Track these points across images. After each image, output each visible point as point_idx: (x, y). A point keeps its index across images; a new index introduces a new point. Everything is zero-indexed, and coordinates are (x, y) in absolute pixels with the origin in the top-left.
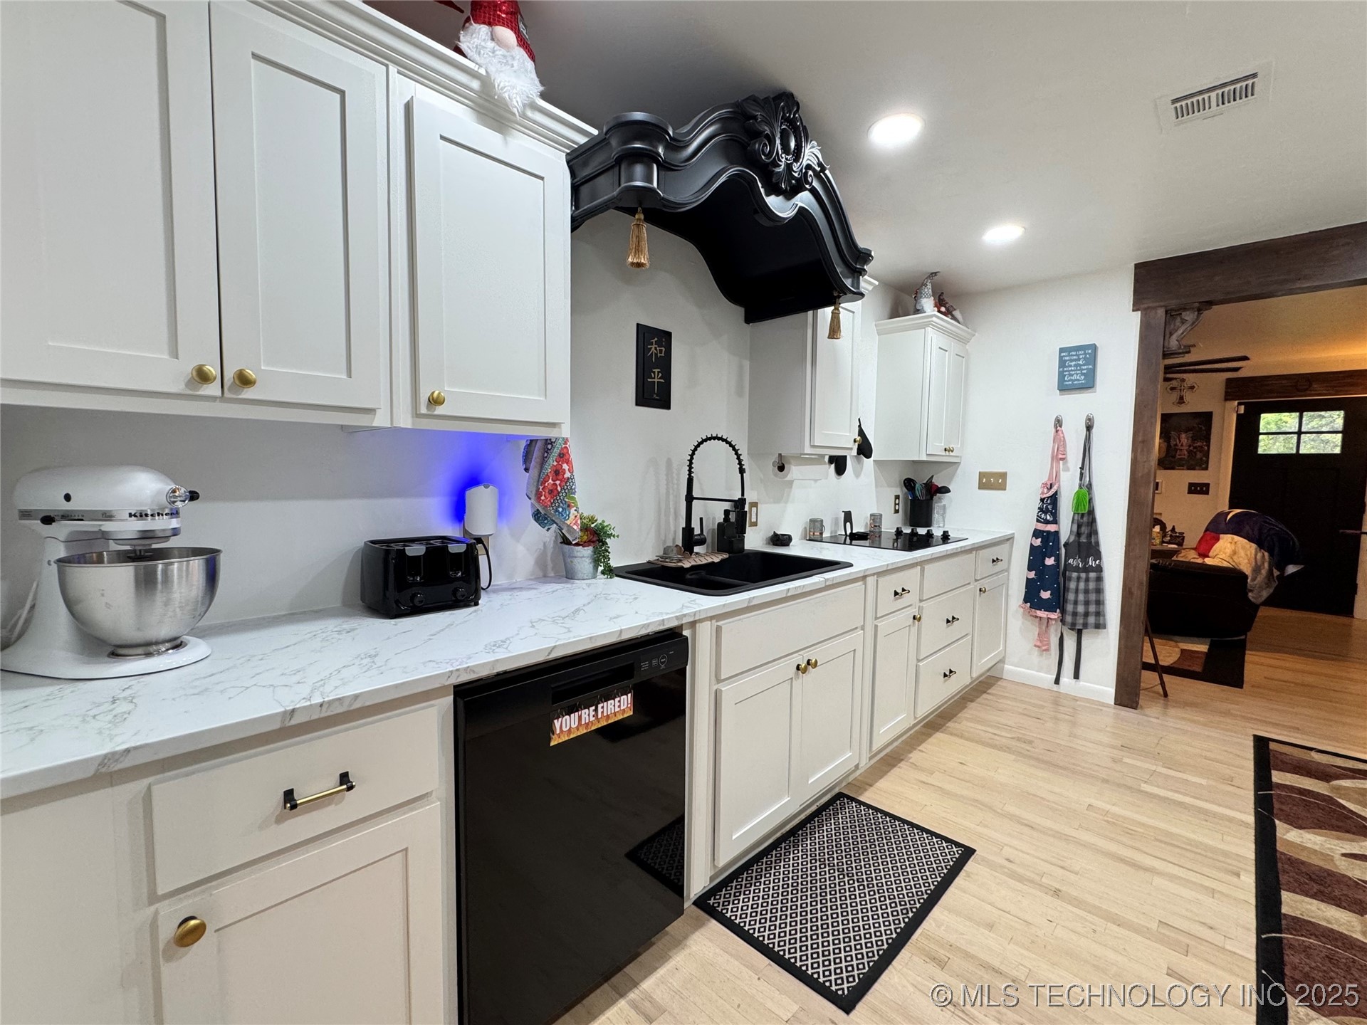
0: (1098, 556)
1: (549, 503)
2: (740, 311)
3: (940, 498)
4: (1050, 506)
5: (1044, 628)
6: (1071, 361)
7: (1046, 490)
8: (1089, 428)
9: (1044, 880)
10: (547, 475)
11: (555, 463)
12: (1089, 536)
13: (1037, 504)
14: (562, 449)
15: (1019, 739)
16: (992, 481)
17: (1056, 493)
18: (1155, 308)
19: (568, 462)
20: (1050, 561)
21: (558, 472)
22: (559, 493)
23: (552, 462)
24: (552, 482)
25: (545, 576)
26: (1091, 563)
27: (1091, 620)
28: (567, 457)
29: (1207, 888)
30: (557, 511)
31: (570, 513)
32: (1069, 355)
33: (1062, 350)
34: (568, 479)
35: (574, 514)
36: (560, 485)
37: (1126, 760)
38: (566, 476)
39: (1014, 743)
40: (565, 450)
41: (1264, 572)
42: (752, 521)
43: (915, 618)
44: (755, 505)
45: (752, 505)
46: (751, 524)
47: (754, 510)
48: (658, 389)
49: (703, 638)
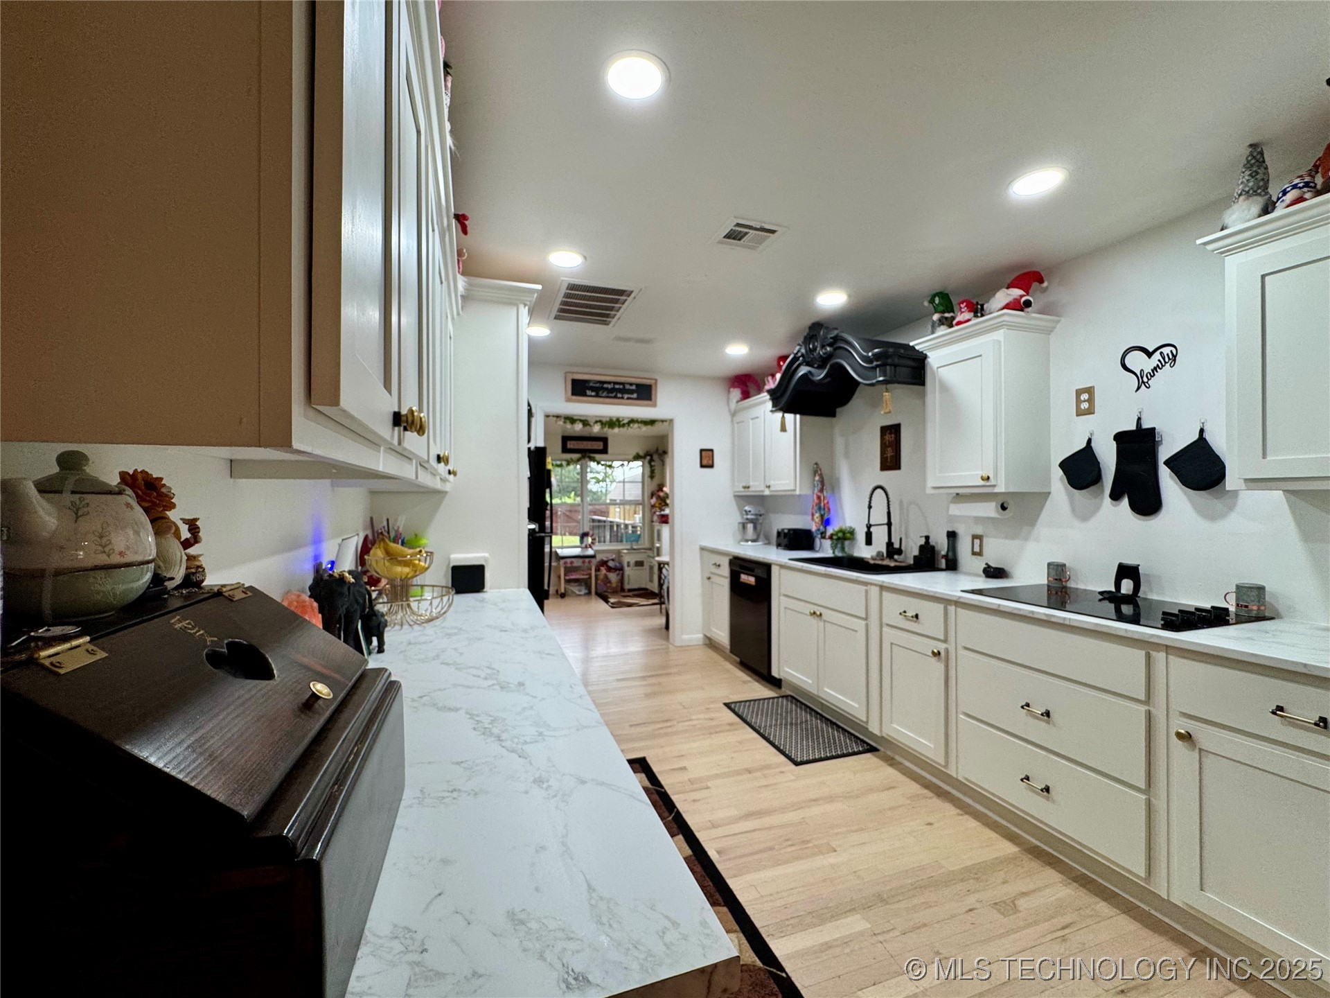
42: (975, 550)
43: (937, 654)
44: (980, 537)
45: (974, 537)
46: (974, 553)
47: (977, 542)
48: (891, 460)
49: (775, 571)
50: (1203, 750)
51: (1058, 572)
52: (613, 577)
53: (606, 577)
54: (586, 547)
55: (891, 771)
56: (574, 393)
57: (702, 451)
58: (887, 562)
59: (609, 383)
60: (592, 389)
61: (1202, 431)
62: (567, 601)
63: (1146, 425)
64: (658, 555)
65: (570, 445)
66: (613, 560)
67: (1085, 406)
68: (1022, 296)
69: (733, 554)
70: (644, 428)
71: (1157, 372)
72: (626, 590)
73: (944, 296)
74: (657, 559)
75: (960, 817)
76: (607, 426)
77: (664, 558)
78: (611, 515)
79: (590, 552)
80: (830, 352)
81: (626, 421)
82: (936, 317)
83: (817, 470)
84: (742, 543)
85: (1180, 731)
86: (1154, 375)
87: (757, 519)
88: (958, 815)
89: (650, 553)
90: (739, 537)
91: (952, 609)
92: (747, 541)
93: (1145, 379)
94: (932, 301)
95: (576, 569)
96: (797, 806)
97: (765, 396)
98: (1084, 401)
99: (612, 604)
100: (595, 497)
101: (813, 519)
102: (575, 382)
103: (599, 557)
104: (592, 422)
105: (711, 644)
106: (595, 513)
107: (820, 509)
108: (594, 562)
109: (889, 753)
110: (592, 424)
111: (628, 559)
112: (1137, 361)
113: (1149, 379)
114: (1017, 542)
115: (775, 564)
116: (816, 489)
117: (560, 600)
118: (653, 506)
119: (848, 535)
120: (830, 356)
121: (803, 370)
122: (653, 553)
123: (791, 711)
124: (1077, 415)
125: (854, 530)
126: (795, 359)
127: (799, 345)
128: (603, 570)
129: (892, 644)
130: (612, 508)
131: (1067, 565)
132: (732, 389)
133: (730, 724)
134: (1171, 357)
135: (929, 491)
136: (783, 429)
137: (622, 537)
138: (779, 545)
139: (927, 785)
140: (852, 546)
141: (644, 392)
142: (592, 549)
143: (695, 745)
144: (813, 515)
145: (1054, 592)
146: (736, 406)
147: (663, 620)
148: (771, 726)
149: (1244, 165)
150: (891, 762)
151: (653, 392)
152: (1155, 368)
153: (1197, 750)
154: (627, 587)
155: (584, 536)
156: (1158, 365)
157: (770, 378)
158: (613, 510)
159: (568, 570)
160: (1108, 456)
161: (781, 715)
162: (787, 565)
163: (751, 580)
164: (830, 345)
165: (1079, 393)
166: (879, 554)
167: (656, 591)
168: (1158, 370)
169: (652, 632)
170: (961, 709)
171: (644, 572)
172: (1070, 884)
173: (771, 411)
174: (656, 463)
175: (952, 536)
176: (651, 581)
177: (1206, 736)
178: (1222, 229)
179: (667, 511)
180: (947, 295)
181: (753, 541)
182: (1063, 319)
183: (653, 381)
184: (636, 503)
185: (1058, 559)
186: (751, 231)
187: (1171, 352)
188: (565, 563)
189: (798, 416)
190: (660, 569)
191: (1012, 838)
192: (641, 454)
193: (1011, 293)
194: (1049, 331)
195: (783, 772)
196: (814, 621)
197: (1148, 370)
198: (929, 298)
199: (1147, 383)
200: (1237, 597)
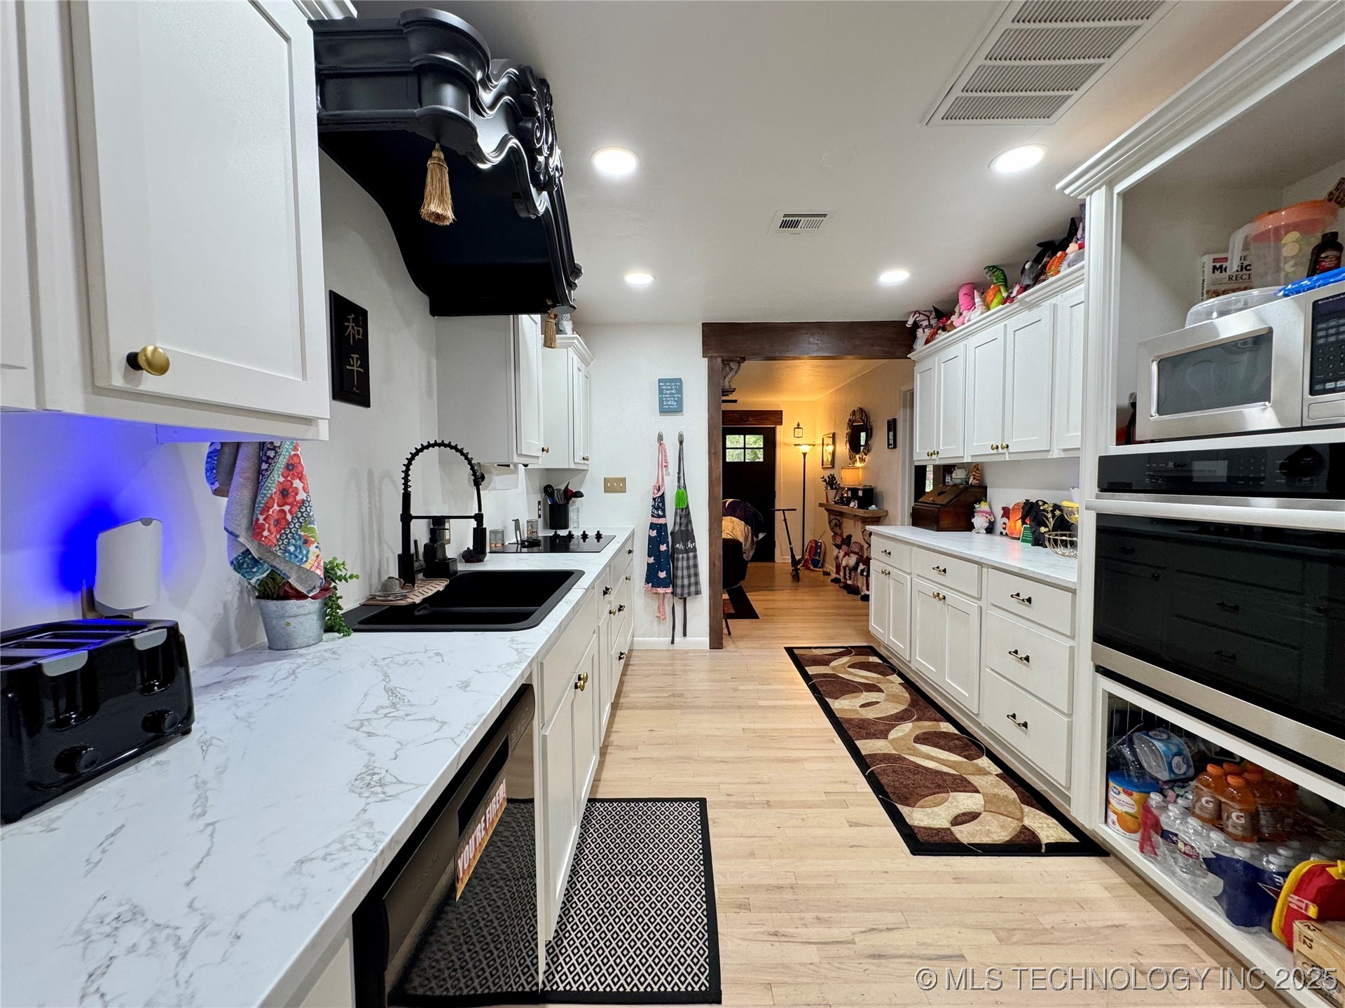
0: (693, 541)
1: (275, 541)
2: (423, 300)
3: (573, 502)
4: (659, 504)
5: (661, 601)
6: (667, 390)
7: (656, 492)
8: (681, 443)
9: (757, 799)
10: (271, 497)
11: (282, 479)
12: (687, 525)
13: (651, 502)
14: (291, 457)
15: (673, 695)
16: (615, 486)
17: (663, 494)
18: (716, 357)
19: (301, 477)
20: (663, 548)
21: (286, 493)
22: (289, 523)
23: (276, 477)
24: (278, 508)
25: (228, 655)
26: (690, 545)
27: (693, 589)
28: (300, 469)
29: (827, 757)
30: (286, 551)
31: (308, 552)
32: (665, 385)
33: (660, 381)
34: (303, 502)
35: (314, 553)
36: (290, 511)
37: (740, 688)
38: (298, 498)
39: (672, 700)
40: (295, 458)
41: (750, 539)
195: (725, 795)
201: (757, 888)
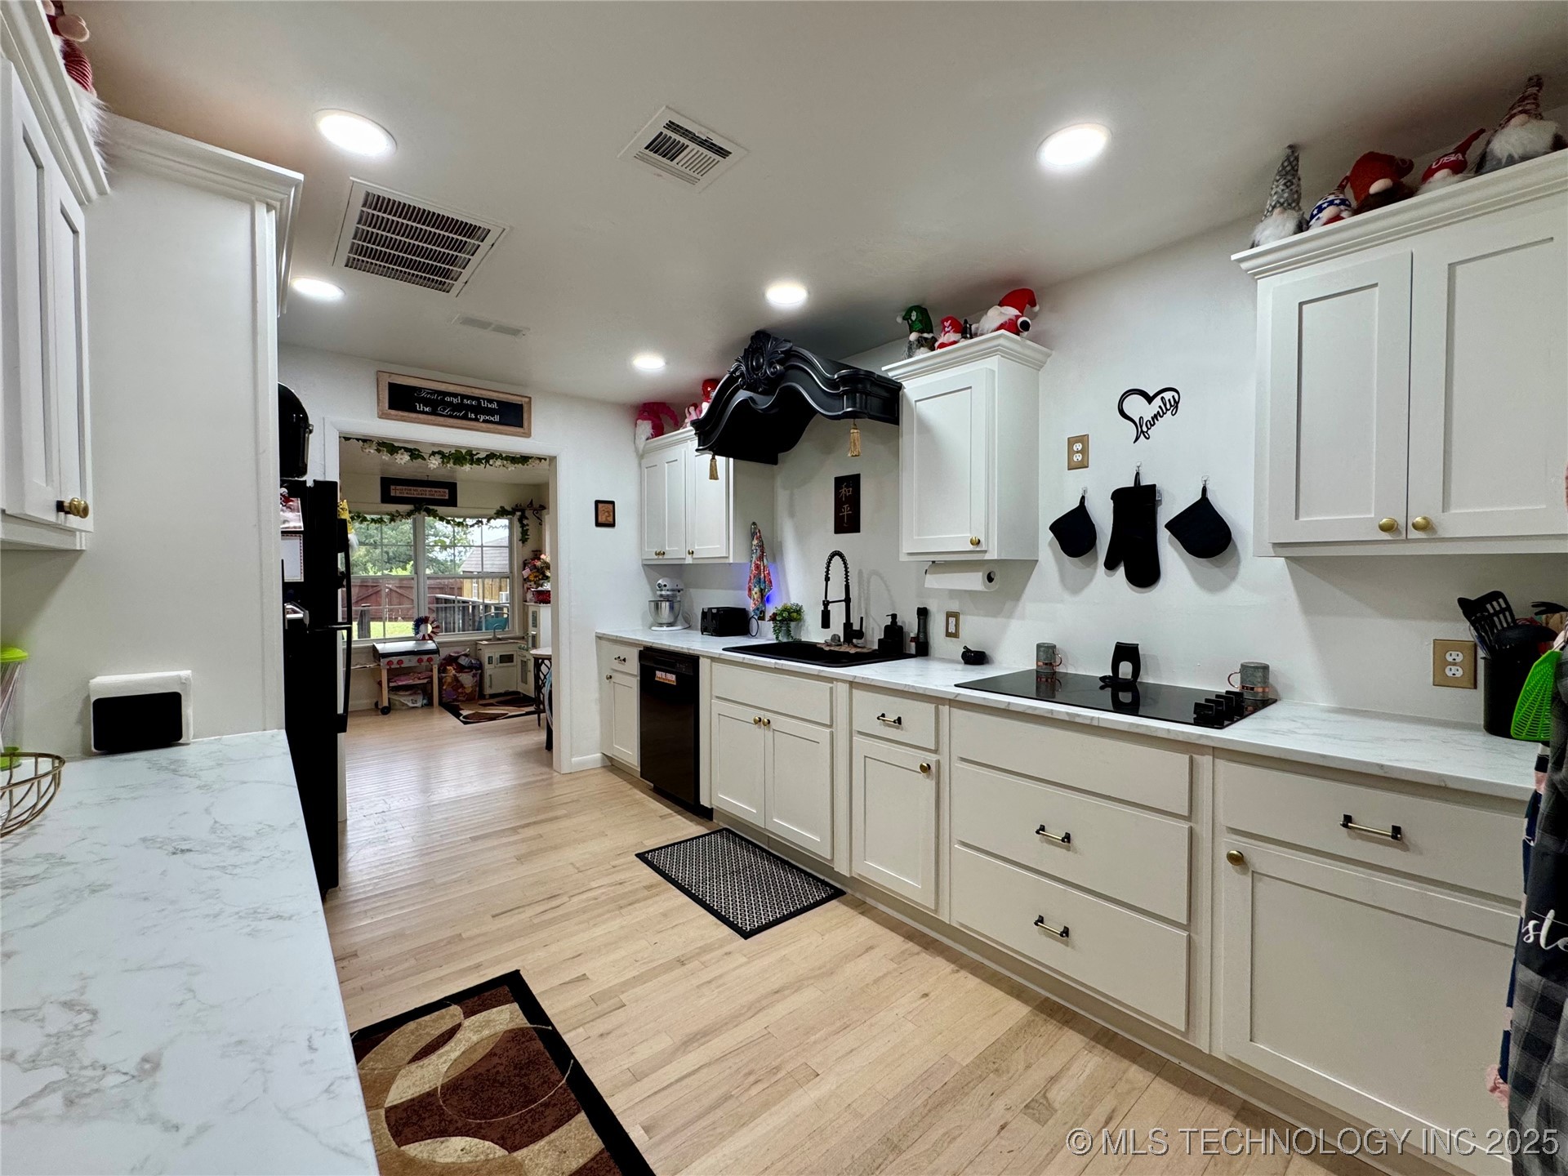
9: (699, 962)
42: (950, 631)
43: (926, 769)
44: (956, 615)
45: (949, 615)
46: (948, 634)
47: (952, 620)
48: (847, 519)
49: (704, 665)
50: (1257, 873)
51: (1048, 654)
52: (467, 679)
53: (456, 679)
54: (424, 638)
55: (864, 922)
56: (393, 405)
57: (597, 503)
58: (844, 648)
59: (455, 395)
60: (426, 402)
61: (1204, 490)
62: (392, 718)
63: (1145, 482)
64: (534, 646)
65: (395, 491)
66: (466, 655)
67: (1078, 457)
68: (1017, 317)
69: (644, 643)
70: (512, 468)
71: (1157, 420)
72: (487, 697)
73: (922, 311)
74: (533, 652)
75: (957, 975)
76: (452, 461)
77: (543, 650)
78: (465, 591)
79: (431, 645)
80: (780, 370)
81: (482, 455)
82: (913, 336)
83: (754, 532)
84: (654, 628)
85: (1232, 852)
86: (1154, 423)
87: (674, 596)
88: (954, 972)
89: (523, 644)
90: (650, 619)
91: (945, 709)
92: (661, 625)
93: (1145, 429)
94: (907, 317)
95: (407, 671)
96: (755, 1008)
97: (688, 431)
98: (1078, 452)
99: (465, 717)
100: (442, 567)
101: (750, 595)
102: (393, 388)
103: (444, 653)
104: (426, 452)
105: (612, 765)
106: (442, 589)
107: (759, 582)
108: (437, 659)
109: (858, 895)
110: (426, 456)
111: (489, 652)
112: (1135, 406)
113: (1148, 429)
114: (1000, 620)
115: (704, 656)
116: (754, 556)
117: (381, 718)
118: (526, 580)
119: (795, 615)
120: (780, 377)
121: (742, 395)
122: (527, 645)
123: (729, 852)
124: (1069, 469)
125: (801, 608)
126: (732, 380)
127: (737, 360)
128: (451, 671)
129: (865, 757)
130: (467, 584)
131: (1057, 647)
132: (639, 422)
133: (649, 887)
134: (1173, 404)
135: (903, 558)
136: (713, 475)
137: (480, 622)
138: (704, 630)
139: (911, 936)
140: (799, 628)
141: (512, 415)
142: (434, 642)
143: (598, 931)
144: (750, 590)
145: (1044, 680)
146: (645, 445)
147: (543, 737)
148: (704, 881)
149: (1279, 172)
150: (862, 908)
151: (525, 416)
152: (1155, 416)
153: (1250, 874)
154: (488, 691)
155: (420, 622)
156: (1158, 412)
157: (692, 409)
158: (470, 585)
159: (393, 674)
160: (1103, 517)
161: (717, 861)
162: (722, 657)
163: (671, 678)
164: (780, 362)
165: (1071, 442)
166: (835, 638)
167: (532, 694)
168: (1159, 418)
169: (526, 755)
170: (955, 837)
171: (515, 669)
172: (1093, 1047)
173: (697, 450)
174: (531, 522)
175: (923, 613)
176: (524, 680)
177: (1261, 856)
178: (1252, 247)
179: (547, 586)
180: (926, 310)
181: (670, 625)
182: (1054, 353)
183: (527, 400)
184: (502, 576)
185: (1047, 639)
186: (692, 145)
187: (1173, 397)
188: (389, 663)
189: (731, 460)
190: (538, 666)
191: (1018, 993)
192: (508, 508)
193: (1006, 312)
194: (1039, 366)
195: (730, 953)
196: (759, 731)
197: (1148, 417)
198: (904, 314)
199: (1147, 432)
200: (1242, 678)
201: (645, 899)
